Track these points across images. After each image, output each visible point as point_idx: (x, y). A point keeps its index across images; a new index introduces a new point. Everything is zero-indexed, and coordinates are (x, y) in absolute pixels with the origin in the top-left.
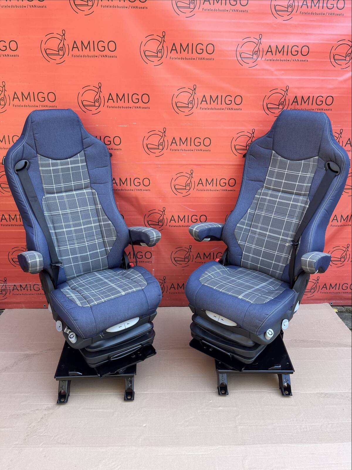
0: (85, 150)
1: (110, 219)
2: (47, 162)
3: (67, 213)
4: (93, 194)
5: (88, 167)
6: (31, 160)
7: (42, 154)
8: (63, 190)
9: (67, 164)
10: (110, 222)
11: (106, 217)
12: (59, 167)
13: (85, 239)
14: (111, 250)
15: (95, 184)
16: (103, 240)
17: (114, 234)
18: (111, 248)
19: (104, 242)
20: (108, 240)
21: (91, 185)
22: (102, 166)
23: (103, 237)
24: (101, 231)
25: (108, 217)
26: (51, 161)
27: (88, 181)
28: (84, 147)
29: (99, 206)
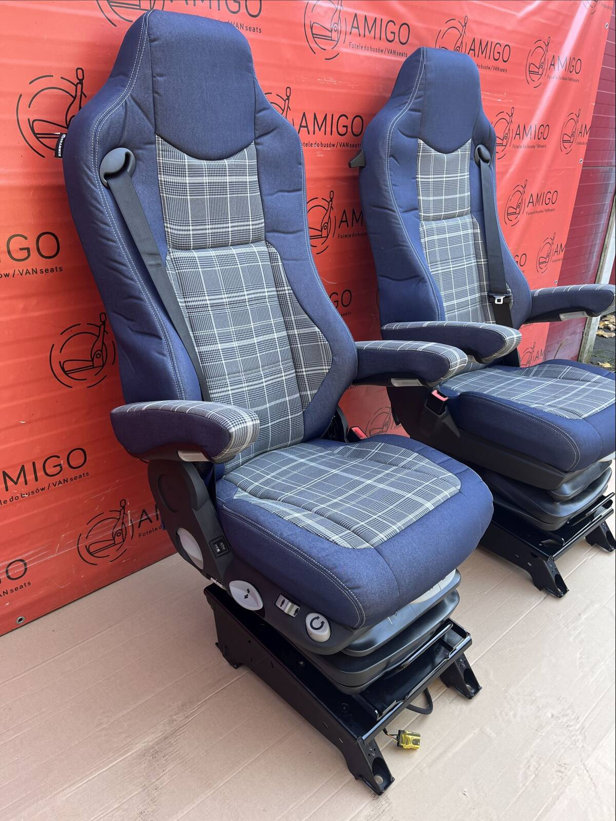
0: (259, 141)
1: (316, 320)
2: (178, 162)
3: (222, 304)
4: (271, 257)
5: (263, 186)
6: (140, 151)
7: (169, 139)
8: (209, 241)
9: (221, 172)
10: (317, 329)
11: (306, 316)
12: (206, 180)
13: (261, 369)
14: (314, 396)
15: (276, 234)
16: (296, 372)
17: (326, 356)
18: (315, 391)
19: (299, 378)
20: (309, 373)
21: (268, 234)
22: (290, 189)
23: (296, 366)
24: (293, 351)
25: (312, 315)
26: (188, 160)
27: (261, 224)
28: (257, 132)
29: (287, 290)
